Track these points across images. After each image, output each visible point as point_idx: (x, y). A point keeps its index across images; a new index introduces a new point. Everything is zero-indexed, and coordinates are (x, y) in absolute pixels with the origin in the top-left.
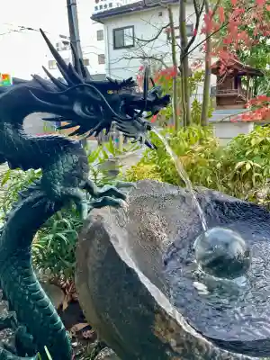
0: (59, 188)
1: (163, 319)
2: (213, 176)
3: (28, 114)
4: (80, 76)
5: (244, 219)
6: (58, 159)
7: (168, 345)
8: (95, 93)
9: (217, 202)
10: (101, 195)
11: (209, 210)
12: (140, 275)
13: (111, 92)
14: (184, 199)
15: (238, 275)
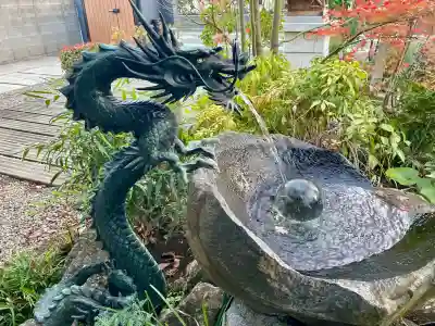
0: (155, 154)
1: (266, 259)
2: (288, 117)
3: (115, 79)
4: (169, 45)
5: (318, 166)
6: (153, 127)
7: (269, 276)
8: (186, 63)
9: (294, 150)
10: (190, 153)
11: (286, 158)
12: (247, 231)
13: (200, 61)
14: (263, 149)
15: (314, 217)
